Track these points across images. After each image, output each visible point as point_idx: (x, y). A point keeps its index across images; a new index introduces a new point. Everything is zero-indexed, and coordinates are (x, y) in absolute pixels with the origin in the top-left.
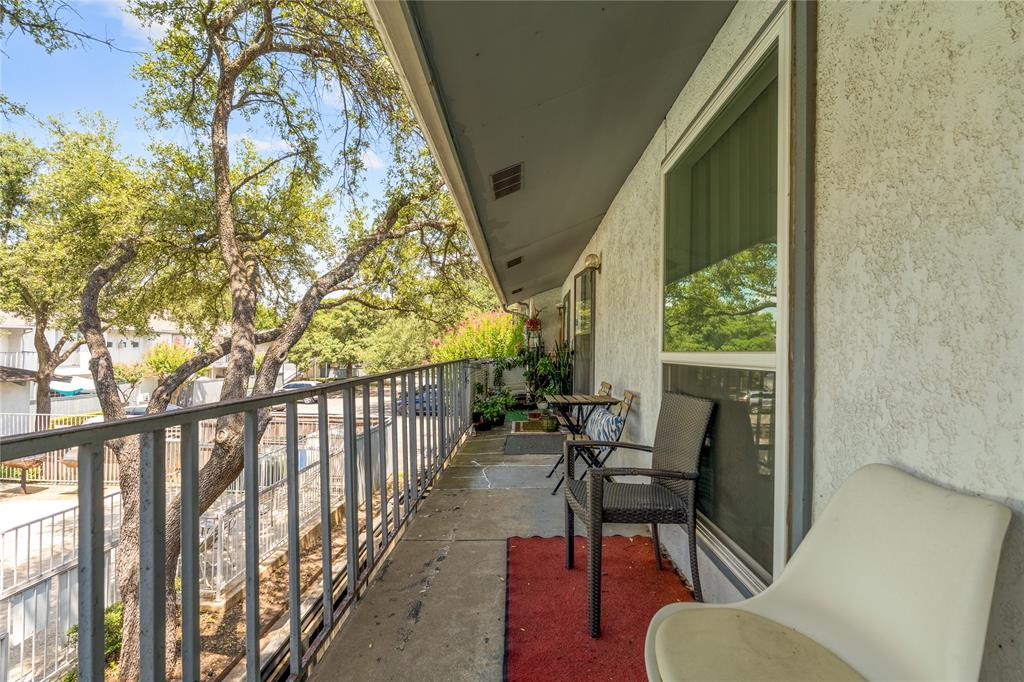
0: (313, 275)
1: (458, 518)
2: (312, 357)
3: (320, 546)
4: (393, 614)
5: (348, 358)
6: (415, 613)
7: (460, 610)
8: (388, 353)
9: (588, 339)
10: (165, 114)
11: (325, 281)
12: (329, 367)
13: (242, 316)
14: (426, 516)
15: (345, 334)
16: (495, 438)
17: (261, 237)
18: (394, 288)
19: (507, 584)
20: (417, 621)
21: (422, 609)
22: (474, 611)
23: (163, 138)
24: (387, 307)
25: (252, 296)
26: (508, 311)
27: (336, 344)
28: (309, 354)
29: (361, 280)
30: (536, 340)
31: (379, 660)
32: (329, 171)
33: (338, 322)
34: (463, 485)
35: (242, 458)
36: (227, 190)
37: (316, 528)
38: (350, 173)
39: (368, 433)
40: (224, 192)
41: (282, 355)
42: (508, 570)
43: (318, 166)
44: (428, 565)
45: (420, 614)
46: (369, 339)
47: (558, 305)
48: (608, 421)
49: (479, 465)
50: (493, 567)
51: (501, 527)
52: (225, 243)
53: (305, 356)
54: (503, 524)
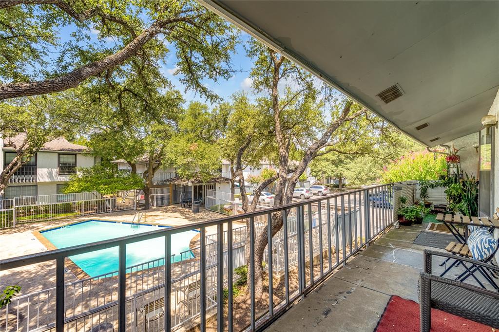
0: (316, 139)
1: (367, 274)
2: (322, 174)
3: (319, 265)
4: (317, 310)
5: (339, 175)
6: (327, 313)
7: (348, 322)
8: (360, 173)
9: (490, 174)
10: (260, 87)
11: (313, 147)
12: (331, 179)
13: (283, 163)
14: (350, 268)
15: (337, 163)
16: (412, 232)
17: (293, 127)
18: (356, 143)
19: (380, 320)
20: (326, 317)
21: (330, 313)
22: (355, 325)
23: (260, 96)
24: (351, 152)
25: (287, 154)
26: (431, 151)
27: (333, 167)
28: (321, 172)
29: (338, 140)
30: (455, 170)
31: (304, 326)
32: (319, 93)
33: (334, 157)
34: (377, 257)
35: (282, 222)
36: (278, 112)
37: (318, 256)
38: (329, 91)
39: (350, 213)
40: (276, 113)
41: (296, 180)
42: (384, 313)
43: (314, 92)
44: (341, 293)
45: (328, 315)
46: (350, 165)
47: (476, 145)
48: (482, 240)
49: (393, 247)
50: (377, 308)
51: (390, 288)
52: (277, 133)
53: (319, 173)
54: (393, 286)
